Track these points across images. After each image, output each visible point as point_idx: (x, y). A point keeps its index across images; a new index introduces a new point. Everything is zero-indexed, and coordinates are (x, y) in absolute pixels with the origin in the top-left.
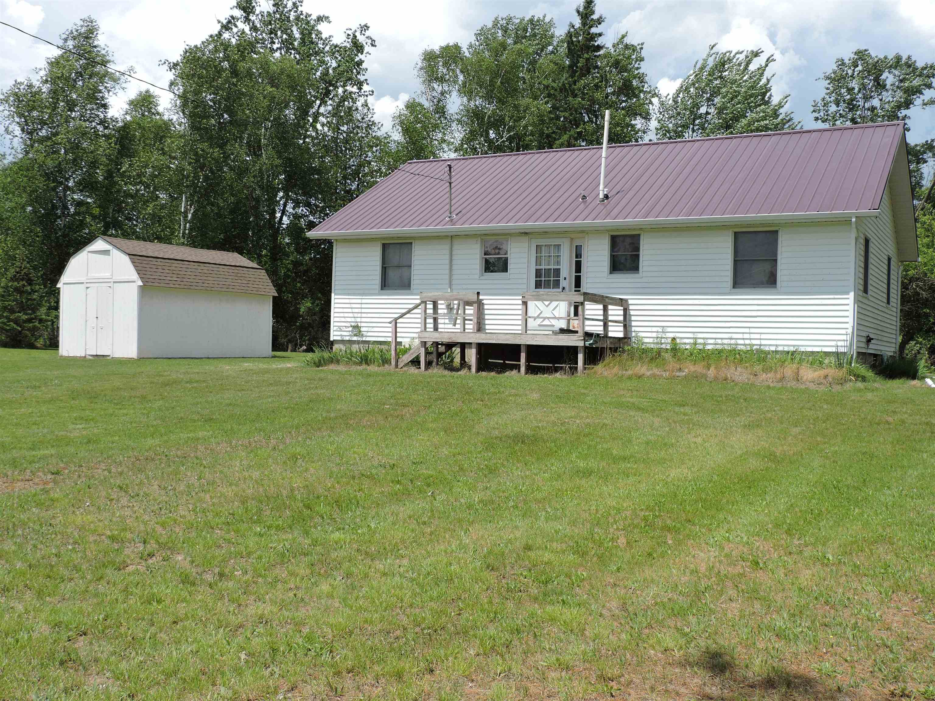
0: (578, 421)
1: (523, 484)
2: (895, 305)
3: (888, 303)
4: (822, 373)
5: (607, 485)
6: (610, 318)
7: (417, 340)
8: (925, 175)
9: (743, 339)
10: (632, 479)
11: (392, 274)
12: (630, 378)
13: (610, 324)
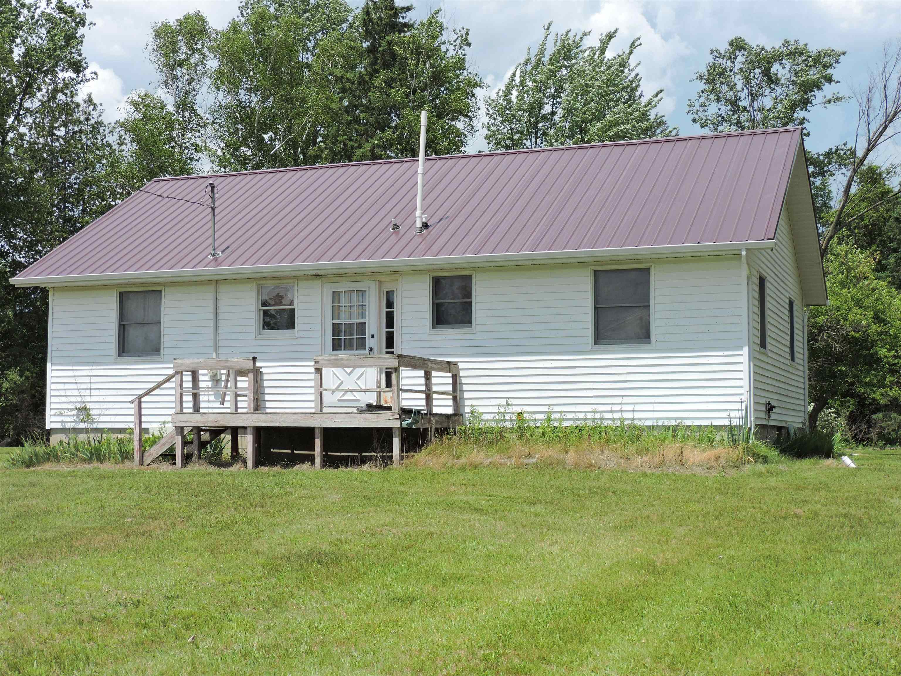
0: (394, 530)
1: (320, 620)
2: (801, 362)
3: (793, 359)
4: (713, 452)
5: (434, 616)
6: (435, 388)
7: (170, 425)
8: (833, 194)
9: (612, 412)
10: (467, 606)
11: (133, 333)
12: (463, 468)
13: (434, 396)
